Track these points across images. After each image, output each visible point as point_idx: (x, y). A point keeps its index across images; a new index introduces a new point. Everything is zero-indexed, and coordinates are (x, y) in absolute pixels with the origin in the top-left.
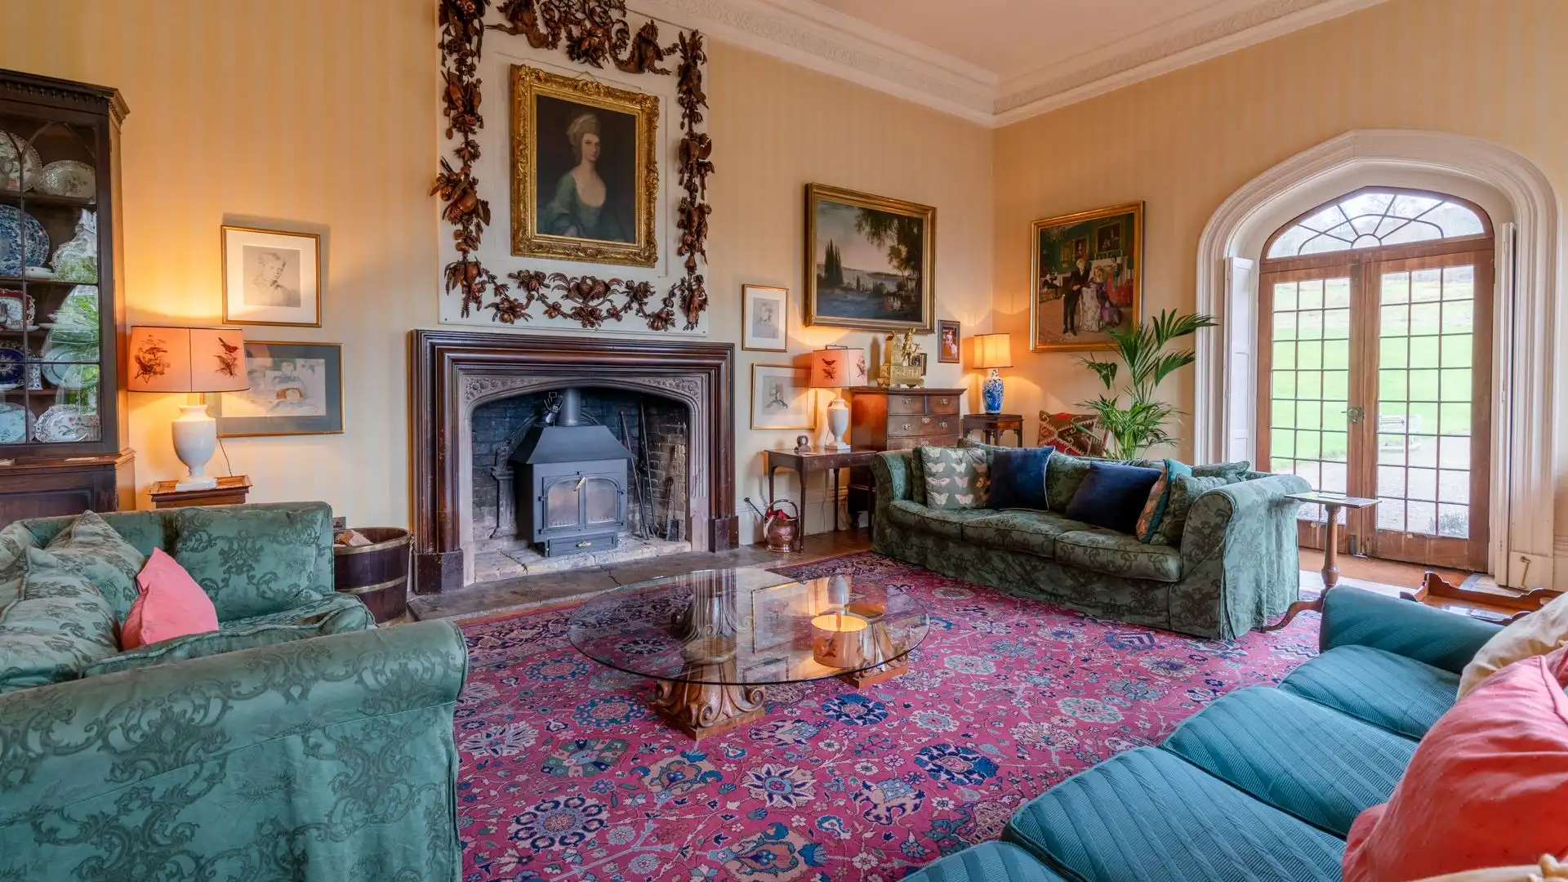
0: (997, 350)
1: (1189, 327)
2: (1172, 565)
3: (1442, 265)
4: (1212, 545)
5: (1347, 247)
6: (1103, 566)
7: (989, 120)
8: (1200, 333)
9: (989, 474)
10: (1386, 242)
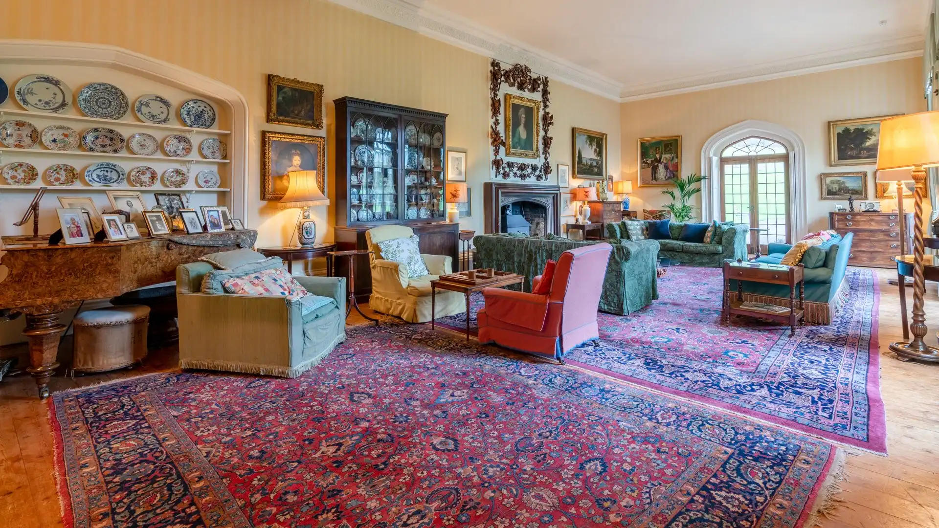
0: (627, 187)
1: (699, 180)
2: (720, 248)
3: (775, 162)
4: (731, 243)
5: (747, 154)
6: (700, 251)
7: (620, 100)
8: (703, 181)
9: (647, 229)
10: (759, 154)
